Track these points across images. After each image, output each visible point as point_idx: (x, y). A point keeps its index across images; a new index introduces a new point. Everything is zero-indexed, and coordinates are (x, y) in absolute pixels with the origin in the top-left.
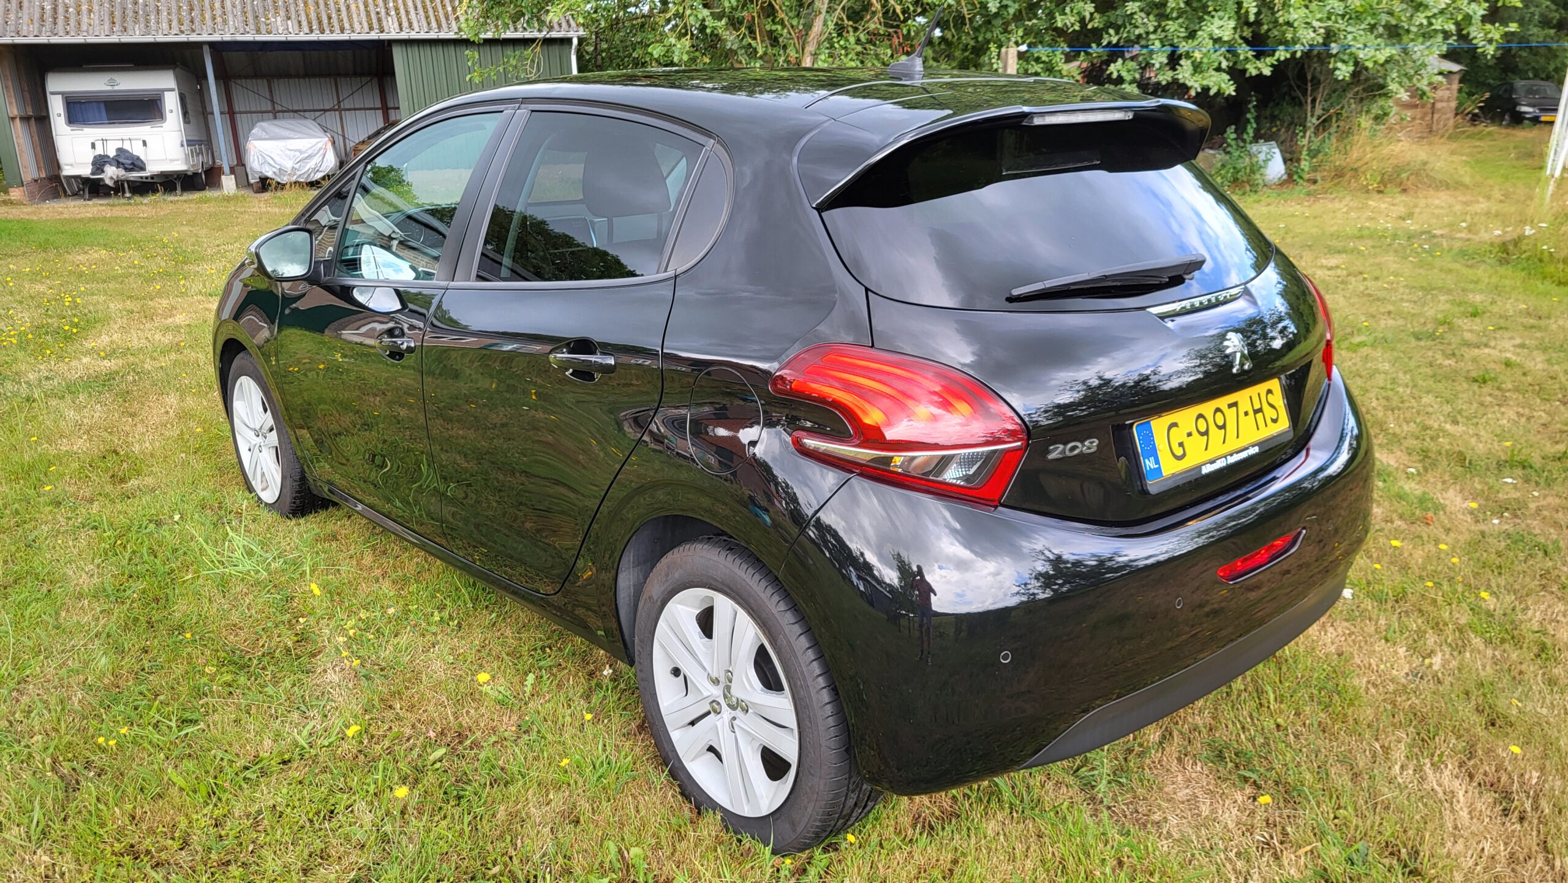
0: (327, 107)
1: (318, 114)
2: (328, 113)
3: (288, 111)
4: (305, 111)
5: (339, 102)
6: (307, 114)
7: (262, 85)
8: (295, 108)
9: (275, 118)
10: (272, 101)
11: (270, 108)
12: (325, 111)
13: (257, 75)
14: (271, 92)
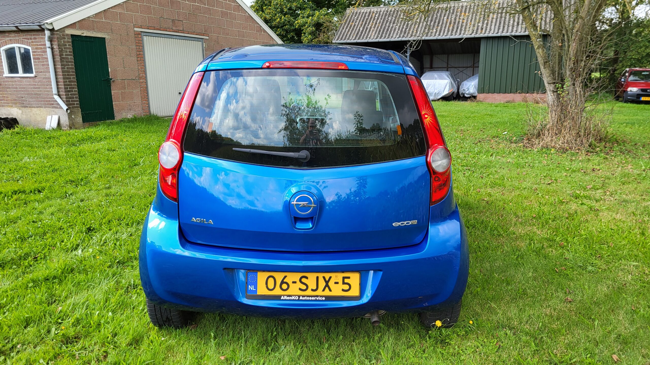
0: (469, 66)
1: (464, 69)
2: (468, 69)
3: (453, 67)
4: (459, 67)
5: (474, 64)
6: (460, 69)
7: (445, 57)
8: (456, 66)
9: (447, 71)
10: (448, 63)
11: (446, 66)
12: (467, 67)
13: (443, 53)
14: (448, 60)
